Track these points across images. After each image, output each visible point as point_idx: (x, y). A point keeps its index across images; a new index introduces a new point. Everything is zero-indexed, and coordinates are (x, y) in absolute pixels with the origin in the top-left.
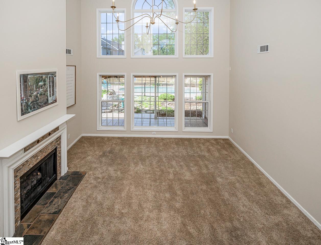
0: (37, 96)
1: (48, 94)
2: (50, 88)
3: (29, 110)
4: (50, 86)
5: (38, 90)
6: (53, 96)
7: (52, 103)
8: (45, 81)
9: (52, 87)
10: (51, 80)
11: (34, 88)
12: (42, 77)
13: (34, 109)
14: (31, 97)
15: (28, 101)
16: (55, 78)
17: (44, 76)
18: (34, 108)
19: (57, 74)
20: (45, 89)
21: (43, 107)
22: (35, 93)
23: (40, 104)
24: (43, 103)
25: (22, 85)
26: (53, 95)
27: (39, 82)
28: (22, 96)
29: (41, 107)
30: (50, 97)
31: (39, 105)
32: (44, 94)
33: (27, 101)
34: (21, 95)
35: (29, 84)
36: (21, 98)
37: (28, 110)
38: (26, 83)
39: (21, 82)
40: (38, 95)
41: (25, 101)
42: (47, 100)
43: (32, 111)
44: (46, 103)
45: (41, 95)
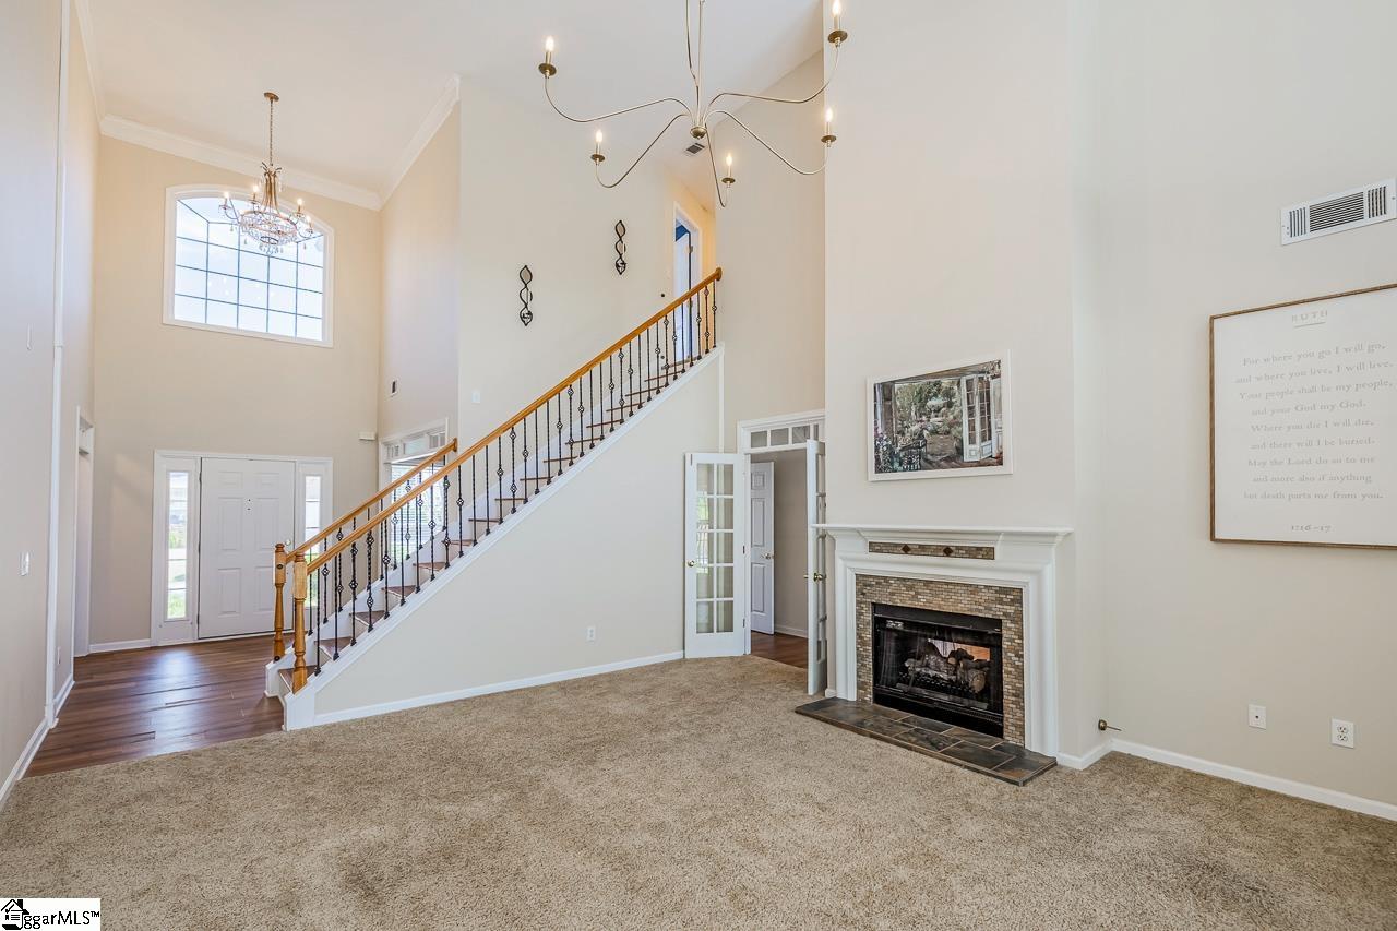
0: (921, 436)
1: (961, 433)
2: (971, 415)
3: (896, 465)
4: (971, 409)
5: (924, 418)
6: (984, 440)
7: (979, 464)
8: (949, 394)
9: (982, 413)
10: (976, 388)
11: (913, 413)
12: (937, 384)
13: (910, 466)
14: (903, 434)
15: (895, 443)
16: (993, 383)
17: (945, 382)
18: (910, 463)
19: (1006, 370)
20: (951, 417)
21: (939, 467)
22: (915, 427)
23: (929, 457)
24: (939, 458)
25: (878, 406)
26: (987, 435)
27: (928, 398)
28: (880, 431)
29: (931, 465)
30: (972, 441)
31: (926, 460)
32: (948, 433)
33: (890, 443)
34: (876, 429)
35: (898, 403)
36: (876, 436)
37: (892, 464)
38: (888, 403)
39: (875, 401)
40: (925, 432)
41: (885, 443)
42: (960, 451)
43: (904, 470)
44: (955, 458)
45: (934, 432)
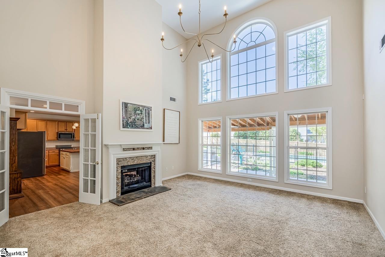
0: (135, 120)
1: (144, 121)
2: (146, 117)
3: (129, 126)
4: (146, 116)
5: (136, 115)
6: (148, 123)
7: (147, 128)
8: (141, 111)
9: (148, 117)
10: (147, 112)
11: (133, 113)
12: (139, 108)
13: (132, 127)
14: (130, 118)
15: (128, 120)
16: (150, 111)
17: (141, 108)
18: (132, 126)
19: (152, 109)
20: (142, 117)
21: (139, 128)
22: (133, 117)
23: (137, 125)
24: (139, 126)
25: (123, 109)
26: (149, 123)
27: (136, 111)
28: (124, 116)
29: (137, 127)
30: (146, 123)
31: (136, 126)
32: (141, 120)
33: (127, 120)
34: (123, 115)
35: (129, 110)
36: (123, 117)
37: (127, 126)
38: (126, 109)
39: (123, 107)
40: (136, 119)
41: (125, 120)
42: (144, 125)
43: (131, 128)
44: (143, 127)
45: (138, 119)
